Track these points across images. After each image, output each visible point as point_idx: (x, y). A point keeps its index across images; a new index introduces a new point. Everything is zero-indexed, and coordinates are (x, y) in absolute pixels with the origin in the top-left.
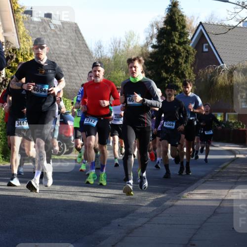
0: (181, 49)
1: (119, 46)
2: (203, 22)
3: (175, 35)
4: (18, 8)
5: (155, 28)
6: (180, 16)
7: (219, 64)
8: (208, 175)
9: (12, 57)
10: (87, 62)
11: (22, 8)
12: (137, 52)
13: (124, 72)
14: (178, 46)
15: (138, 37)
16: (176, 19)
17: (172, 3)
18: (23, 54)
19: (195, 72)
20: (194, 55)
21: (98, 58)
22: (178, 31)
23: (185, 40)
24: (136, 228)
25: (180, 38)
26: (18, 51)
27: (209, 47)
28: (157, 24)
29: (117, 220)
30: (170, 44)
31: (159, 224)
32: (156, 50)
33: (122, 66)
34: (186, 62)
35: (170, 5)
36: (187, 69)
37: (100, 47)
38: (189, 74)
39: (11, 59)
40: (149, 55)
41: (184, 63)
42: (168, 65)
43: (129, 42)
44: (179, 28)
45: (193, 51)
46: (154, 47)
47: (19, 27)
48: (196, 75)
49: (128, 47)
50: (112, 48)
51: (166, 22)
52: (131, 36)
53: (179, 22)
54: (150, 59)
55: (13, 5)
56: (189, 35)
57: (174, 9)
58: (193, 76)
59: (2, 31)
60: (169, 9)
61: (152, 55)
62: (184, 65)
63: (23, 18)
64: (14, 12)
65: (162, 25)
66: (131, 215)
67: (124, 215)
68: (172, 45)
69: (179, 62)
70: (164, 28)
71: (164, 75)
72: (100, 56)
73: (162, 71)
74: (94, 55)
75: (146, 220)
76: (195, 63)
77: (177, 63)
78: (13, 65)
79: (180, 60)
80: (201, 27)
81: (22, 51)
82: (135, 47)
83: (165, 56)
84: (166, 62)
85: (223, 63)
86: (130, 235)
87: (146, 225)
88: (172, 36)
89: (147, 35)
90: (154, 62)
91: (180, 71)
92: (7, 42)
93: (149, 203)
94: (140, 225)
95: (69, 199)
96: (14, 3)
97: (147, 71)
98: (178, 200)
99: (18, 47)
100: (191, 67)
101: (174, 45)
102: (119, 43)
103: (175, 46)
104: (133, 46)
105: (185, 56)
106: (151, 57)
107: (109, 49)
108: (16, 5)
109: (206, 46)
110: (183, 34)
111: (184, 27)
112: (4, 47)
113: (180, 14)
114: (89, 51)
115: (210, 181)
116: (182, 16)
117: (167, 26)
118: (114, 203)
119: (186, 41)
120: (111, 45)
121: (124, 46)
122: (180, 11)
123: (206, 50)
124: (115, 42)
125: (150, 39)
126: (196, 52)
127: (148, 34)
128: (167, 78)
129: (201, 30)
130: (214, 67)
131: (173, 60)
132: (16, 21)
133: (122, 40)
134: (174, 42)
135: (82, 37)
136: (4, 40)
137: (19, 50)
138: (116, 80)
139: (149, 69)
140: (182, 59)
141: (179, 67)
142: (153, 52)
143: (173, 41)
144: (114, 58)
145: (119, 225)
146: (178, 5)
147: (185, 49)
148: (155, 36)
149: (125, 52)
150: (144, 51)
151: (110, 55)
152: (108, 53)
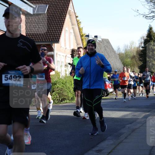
1: (127, 48)
4: (83, 34)
5: (143, 39)
6: (153, 33)
10: (114, 56)
11: (85, 34)
12: (135, 50)
13: (130, 59)
22: (152, 40)
24: (136, 129)
29: (128, 126)
32: (144, 49)
33: (129, 56)
35: (149, 29)
37: (119, 49)
40: (140, 51)
43: (132, 46)
44: (153, 38)
46: (142, 47)
47: (83, 43)
49: (131, 48)
50: (124, 49)
51: (147, 36)
52: (132, 43)
53: (153, 36)
55: (81, 33)
57: (151, 31)
59: (76, 45)
60: (148, 31)
61: (142, 51)
63: (85, 38)
64: (81, 36)
65: (145, 38)
66: (135, 122)
67: (131, 123)
70: (147, 39)
72: (119, 53)
74: (116, 52)
75: (141, 125)
82: (134, 48)
86: (133, 132)
87: (141, 127)
88: (150, 42)
89: (139, 42)
90: (143, 54)
93: (141, 117)
94: (138, 127)
102: (127, 46)
106: (141, 52)
114: (114, 51)
118: (127, 118)
122: (153, 31)
124: (125, 46)
125: (141, 44)
132: (82, 40)
133: (128, 45)
135: (111, 45)
138: (126, 63)
139: (141, 57)
144: (125, 53)
146: (152, 29)
148: (143, 43)
149: (130, 50)
150: (138, 49)
151: (123, 52)
152: (122, 51)
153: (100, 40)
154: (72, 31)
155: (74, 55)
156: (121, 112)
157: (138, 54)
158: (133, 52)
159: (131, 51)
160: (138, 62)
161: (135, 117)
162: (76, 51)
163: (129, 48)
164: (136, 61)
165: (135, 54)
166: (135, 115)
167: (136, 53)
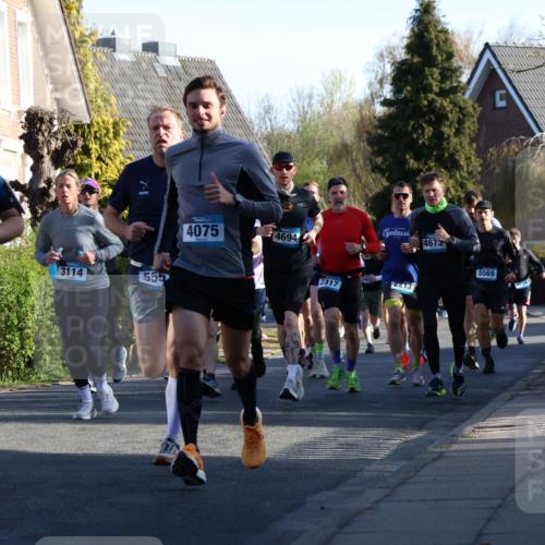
0: (445, 104)
1: (310, 105)
2: (491, 42)
3: (432, 75)
4: (82, 35)
5: (387, 60)
6: (440, 32)
7: (533, 134)
8: (520, 382)
9: (75, 144)
11: (92, 34)
12: (350, 117)
13: (325, 163)
14: (439, 100)
15: (351, 83)
16: (431, 40)
17: (421, 5)
18: (98, 135)
19: (480, 153)
20: (476, 116)
21: (265, 133)
22: (436, 66)
23: (455, 84)
24: (359, 513)
25: (442, 81)
26: (87, 130)
27: (508, 97)
28: (391, 53)
29: (317, 497)
30: (422, 95)
31: (409, 501)
32: (392, 109)
33: (318, 150)
34: (458, 132)
35: (417, 11)
36: (463, 147)
37: (268, 110)
38: (468, 159)
39: (73, 149)
40: (376, 123)
41: (456, 135)
42: (420, 142)
43: (332, 94)
44: (440, 58)
45: (474, 109)
46: (386, 103)
47: (86, 77)
48: (482, 162)
49: (330, 106)
50: (296, 110)
51: (409, 48)
52: (335, 82)
53: (438, 45)
54: (380, 131)
55: (71, 28)
56: (462, 73)
57: (426, 18)
58: (476, 163)
59: (51, 87)
60: (415, 18)
61: (384, 122)
62: (454, 140)
63: (95, 55)
64: (76, 44)
65: (401, 55)
66: (350, 482)
67: (334, 484)
68: (426, 98)
69: (442, 133)
70: (406, 60)
71: (413, 163)
72: (269, 129)
73: (407, 157)
74: (256, 128)
76: (478, 135)
77: (439, 137)
78: (79, 162)
79: (446, 130)
80: (488, 55)
81: (96, 129)
82: (345, 105)
83: (412, 122)
84: (415, 136)
85: (541, 131)
86: (346, 529)
88: (425, 77)
89: (372, 77)
90: (388, 138)
91: (447, 155)
92: (62, 111)
93: (387, 452)
94: (369, 505)
95: (212, 454)
96: (74, 24)
97: (373, 157)
98: (453, 443)
99: (87, 121)
100: (470, 144)
101: (431, 96)
102: (311, 97)
103: (433, 100)
104: (341, 104)
105: (456, 119)
106: (380, 127)
107: (288, 113)
108: (79, 28)
109: (501, 95)
110: (448, 73)
111: (450, 56)
112: (55, 122)
113: (439, 28)
114: (243, 121)
115: (522, 395)
116: (445, 31)
117: (413, 56)
119: (457, 87)
120: (293, 104)
121: (322, 104)
122: (438, 21)
123: (501, 104)
124: (300, 96)
125: (378, 86)
126: (479, 109)
127: (373, 75)
128: (420, 171)
129: (489, 60)
130: (522, 141)
131: (429, 131)
132: (80, 64)
133: (315, 92)
134: (431, 91)
136: (55, 107)
137: (89, 126)
139: (376, 154)
140: (450, 126)
141: (445, 144)
142: (385, 115)
143: (428, 89)
144: (300, 133)
145: (322, 508)
146: (434, 8)
147: (455, 104)
148: (389, 79)
149: (325, 118)
150: (366, 113)
151: (290, 127)
152: (286, 122)
153: (173, 62)
154: (25, 16)
155: (37, 140)
156: (283, 428)
157: (365, 135)
158: (339, 128)
159: (330, 122)
160: (364, 179)
161: (352, 455)
162: (47, 118)
163: (321, 110)
164: (354, 170)
165: (349, 137)
166: (350, 446)
167: (354, 133)
